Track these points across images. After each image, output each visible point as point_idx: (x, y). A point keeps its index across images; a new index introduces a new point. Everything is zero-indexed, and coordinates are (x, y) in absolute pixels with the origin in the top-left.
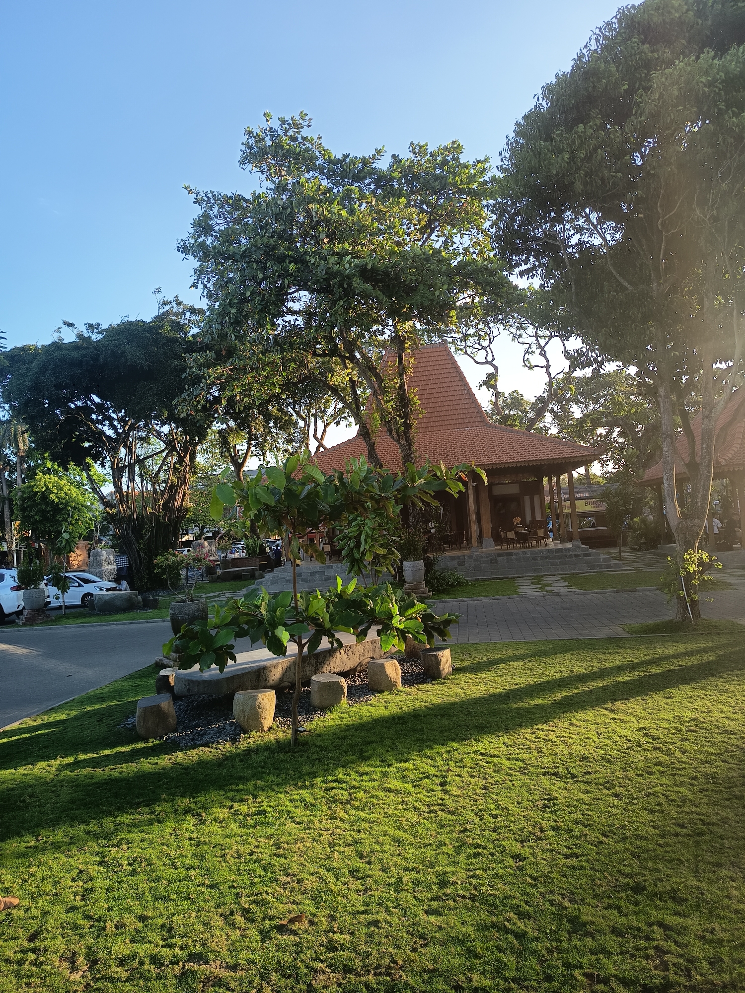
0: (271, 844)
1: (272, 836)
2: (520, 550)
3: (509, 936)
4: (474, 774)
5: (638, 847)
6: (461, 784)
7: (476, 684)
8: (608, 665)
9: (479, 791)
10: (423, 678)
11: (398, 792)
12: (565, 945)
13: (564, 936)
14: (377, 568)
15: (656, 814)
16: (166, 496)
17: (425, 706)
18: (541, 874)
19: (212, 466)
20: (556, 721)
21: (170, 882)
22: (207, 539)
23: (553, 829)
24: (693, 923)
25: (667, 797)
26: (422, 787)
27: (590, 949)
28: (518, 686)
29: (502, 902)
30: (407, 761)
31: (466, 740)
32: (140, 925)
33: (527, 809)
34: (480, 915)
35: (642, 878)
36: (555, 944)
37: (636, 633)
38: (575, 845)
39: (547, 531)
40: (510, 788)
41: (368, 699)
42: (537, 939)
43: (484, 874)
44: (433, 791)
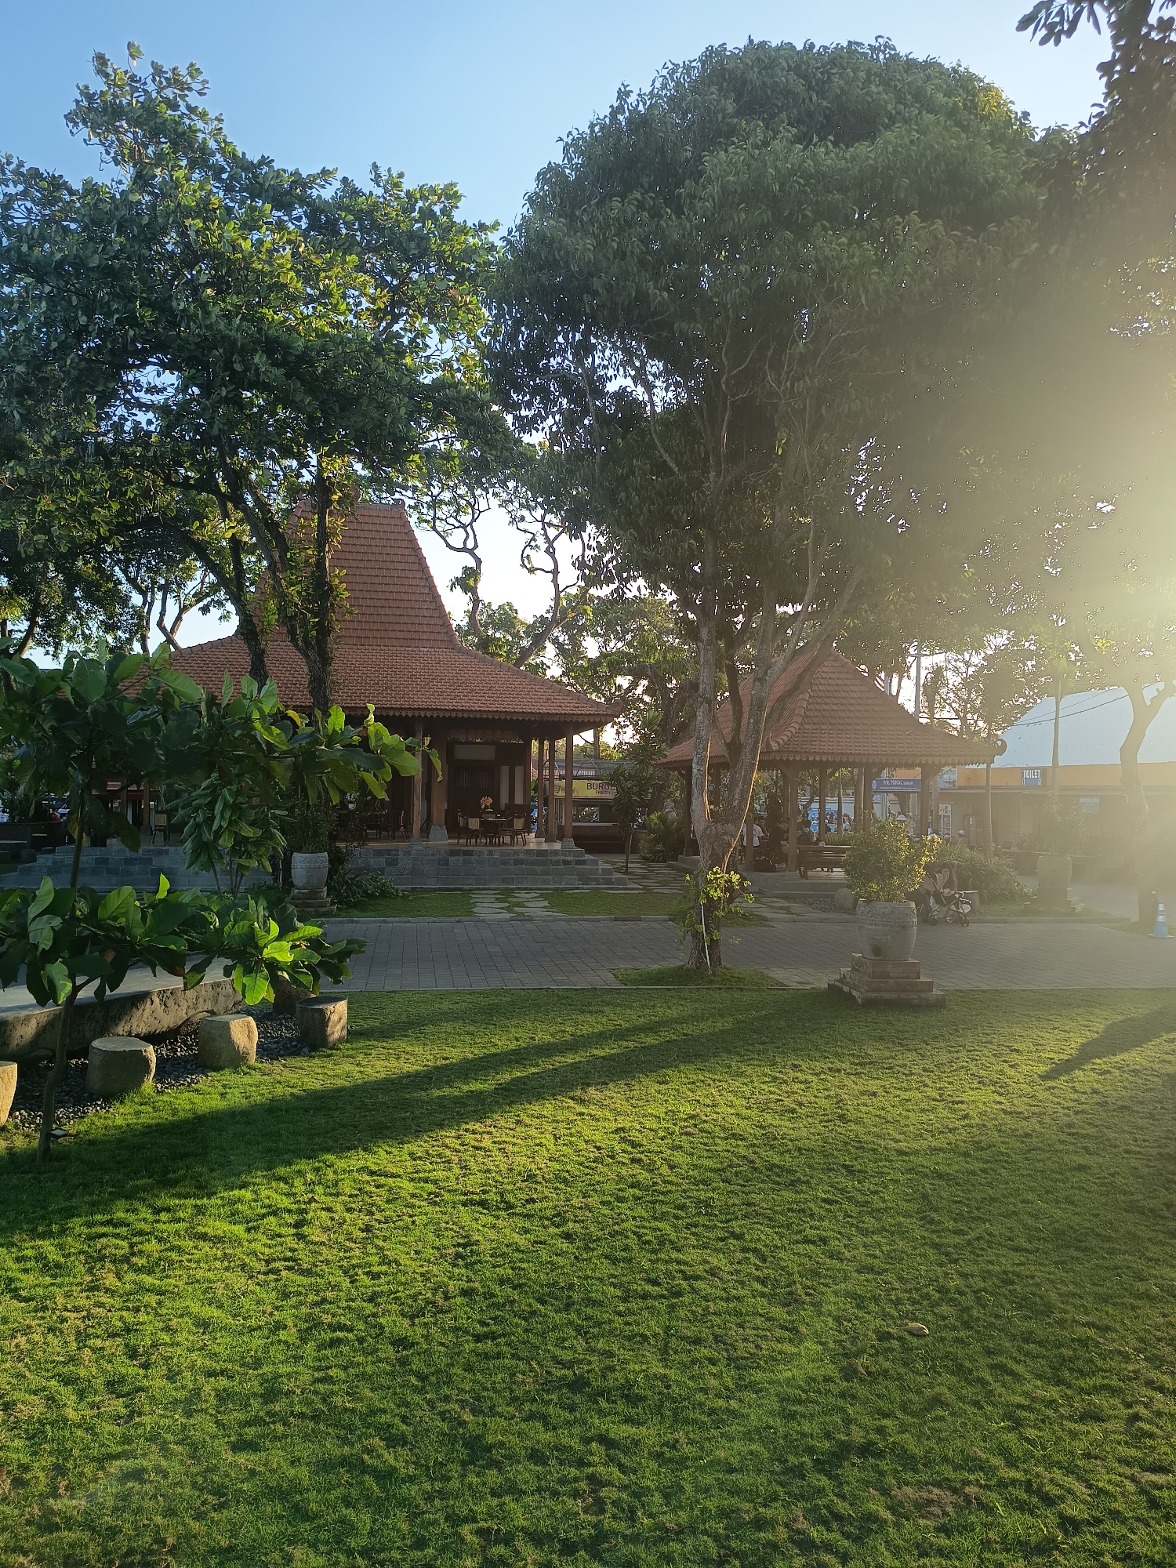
2: (484, 848)
3: (367, 1477)
4: (353, 1206)
5: (588, 1318)
6: (329, 1223)
7: (383, 1057)
8: (586, 1030)
9: (357, 1234)
10: (295, 1046)
11: (217, 1240)
12: (454, 1485)
13: (454, 1469)
14: (241, 861)
15: (621, 1264)
17: (292, 1094)
18: (433, 1369)
20: (496, 1116)
23: (465, 1293)
24: (650, 1434)
25: (639, 1236)
26: (261, 1230)
27: (492, 1489)
28: (448, 1062)
29: (363, 1420)
30: (244, 1186)
31: (349, 1149)
33: (429, 1262)
34: (325, 1445)
35: (586, 1368)
36: (438, 1485)
37: (632, 982)
38: (495, 1318)
39: (529, 821)
40: (407, 1228)
41: (192, 1081)
42: (411, 1479)
43: (342, 1375)
44: (280, 1236)
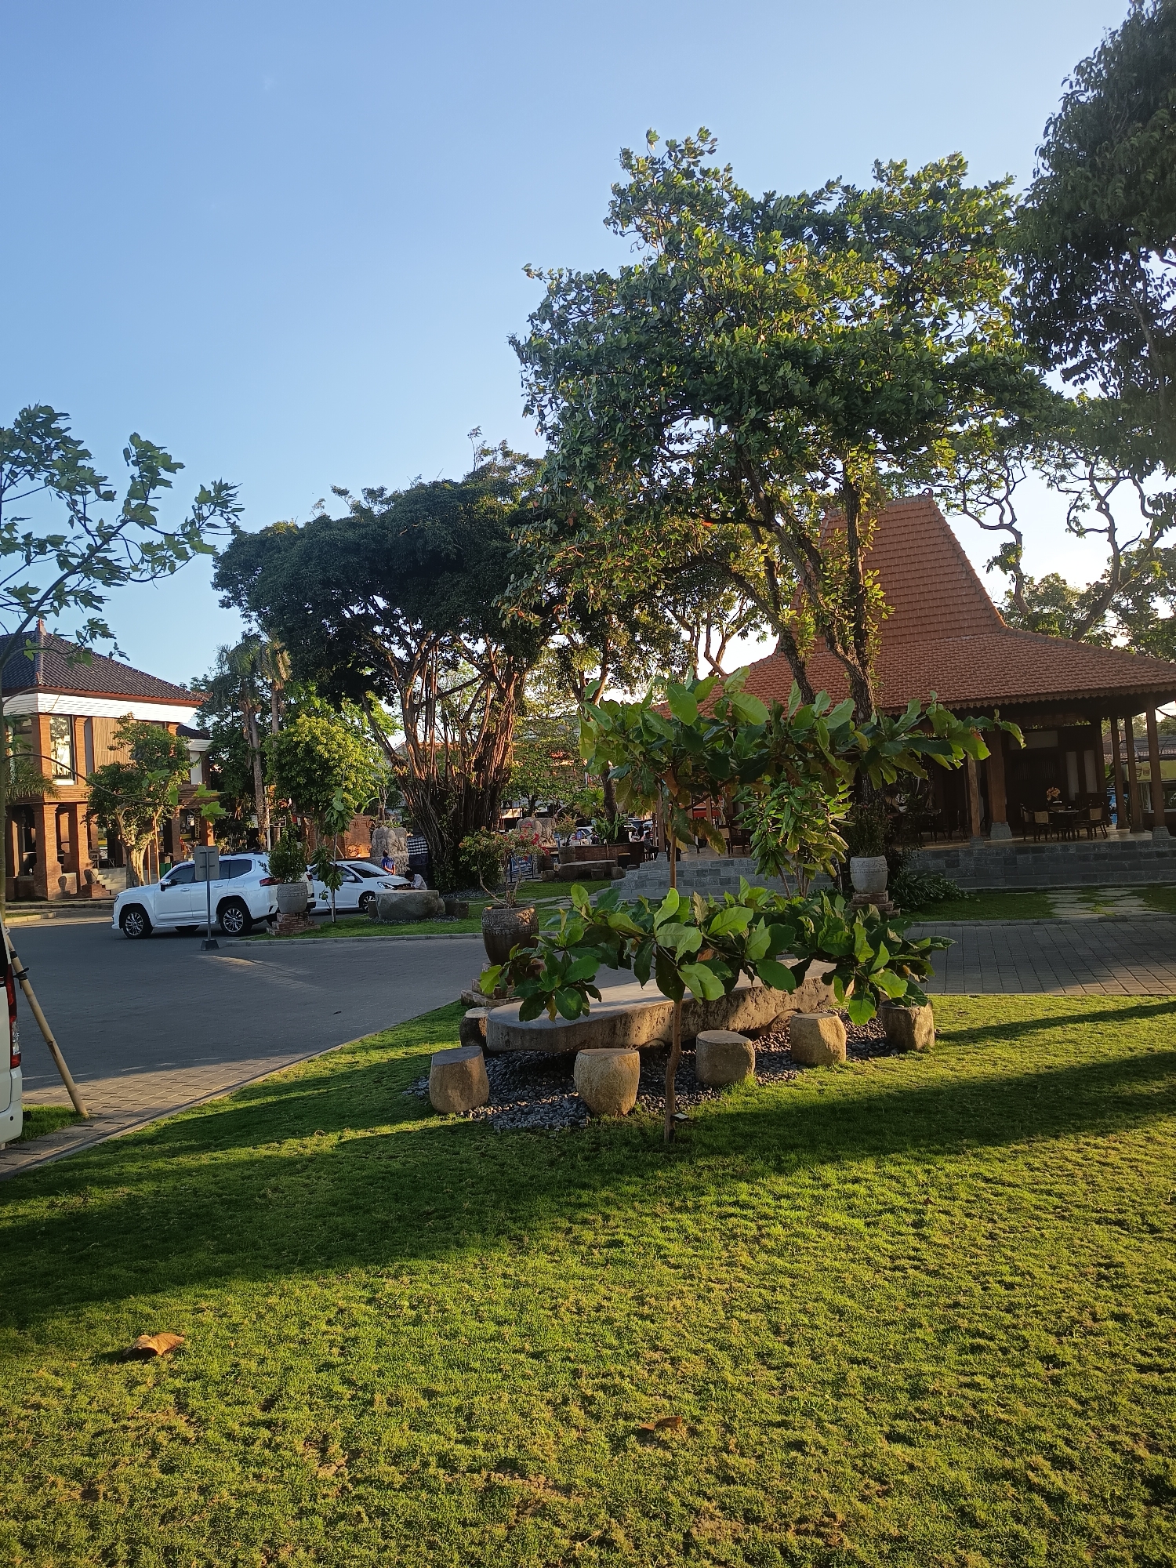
0: (630, 1295)
1: (632, 1284)
2: (1057, 844)
3: (1035, 1496)
4: (973, 1212)
6: (950, 1226)
9: (981, 1241)
10: (884, 1048)
11: (839, 1231)
12: (1138, 1524)
13: (1138, 1508)
14: (807, 866)
16: (480, 748)
18: (1092, 1394)
19: (547, 705)
20: (1121, 1132)
21: (472, 1342)
22: (540, 815)
23: (1116, 1317)
26: (881, 1226)
28: (1051, 1070)
29: (1022, 1435)
31: (958, 1153)
32: (424, 1403)
33: (1067, 1278)
34: (983, 1454)
36: (1120, 1521)
38: (1159, 1350)
39: (1107, 813)
40: (1036, 1240)
41: (790, 1077)
42: (1087, 1508)
43: (989, 1384)
44: (900, 1234)
